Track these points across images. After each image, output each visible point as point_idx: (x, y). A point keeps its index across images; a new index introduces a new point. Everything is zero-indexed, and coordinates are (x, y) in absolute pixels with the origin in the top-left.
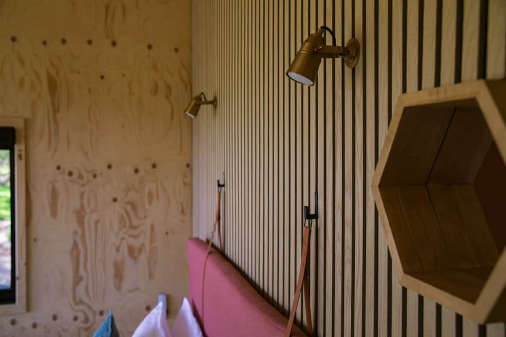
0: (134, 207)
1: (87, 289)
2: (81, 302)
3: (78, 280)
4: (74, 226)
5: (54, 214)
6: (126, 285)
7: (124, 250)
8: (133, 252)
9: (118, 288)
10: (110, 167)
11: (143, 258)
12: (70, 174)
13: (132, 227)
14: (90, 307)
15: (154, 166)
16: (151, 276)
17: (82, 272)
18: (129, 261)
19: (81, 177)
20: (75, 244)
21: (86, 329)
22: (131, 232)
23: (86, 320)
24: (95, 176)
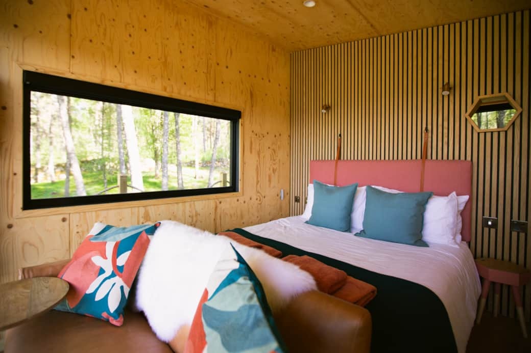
0: (275, 152)
1: (260, 187)
2: (258, 192)
3: (258, 182)
4: (257, 158)
5: (251, 152)
6: (272, 185)
7: (271, 169)
8: (274, 171)
9: (270, 186)
10: (268, 133)
11: (276, 173)
12: (256, 135)
13: (274, 160)
14: (261, 194)
15: (280, 135)
16: (279, 183)
17: (259, 179)
18: (273, 174)
19: (259, 137)
20: (257, 166)
21: (260, 204)
22: (274, 162)
23: (260, 200)
24: (263, 137)
